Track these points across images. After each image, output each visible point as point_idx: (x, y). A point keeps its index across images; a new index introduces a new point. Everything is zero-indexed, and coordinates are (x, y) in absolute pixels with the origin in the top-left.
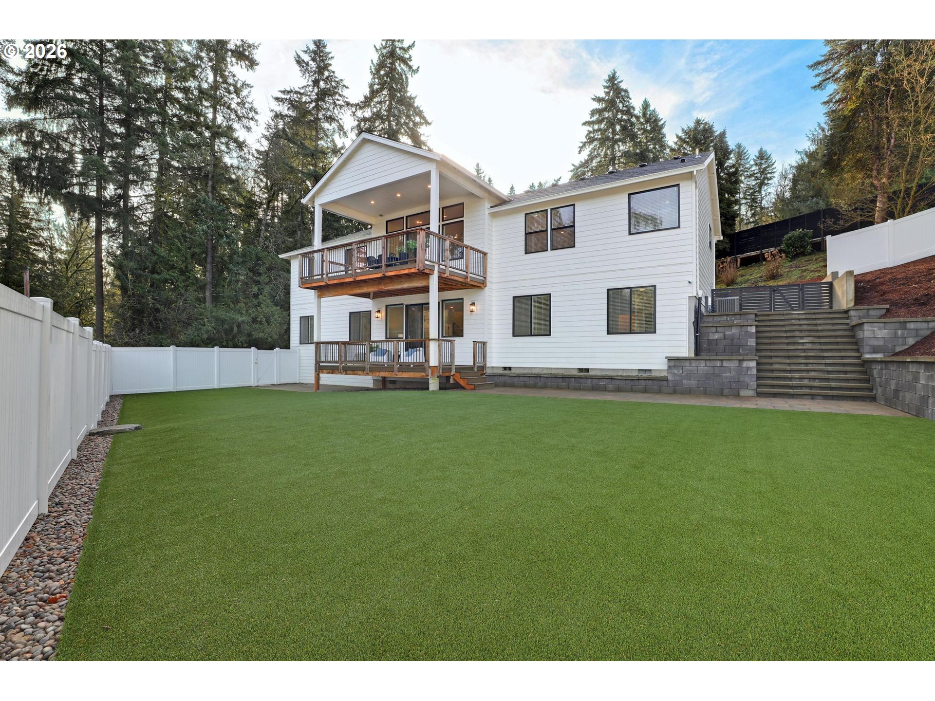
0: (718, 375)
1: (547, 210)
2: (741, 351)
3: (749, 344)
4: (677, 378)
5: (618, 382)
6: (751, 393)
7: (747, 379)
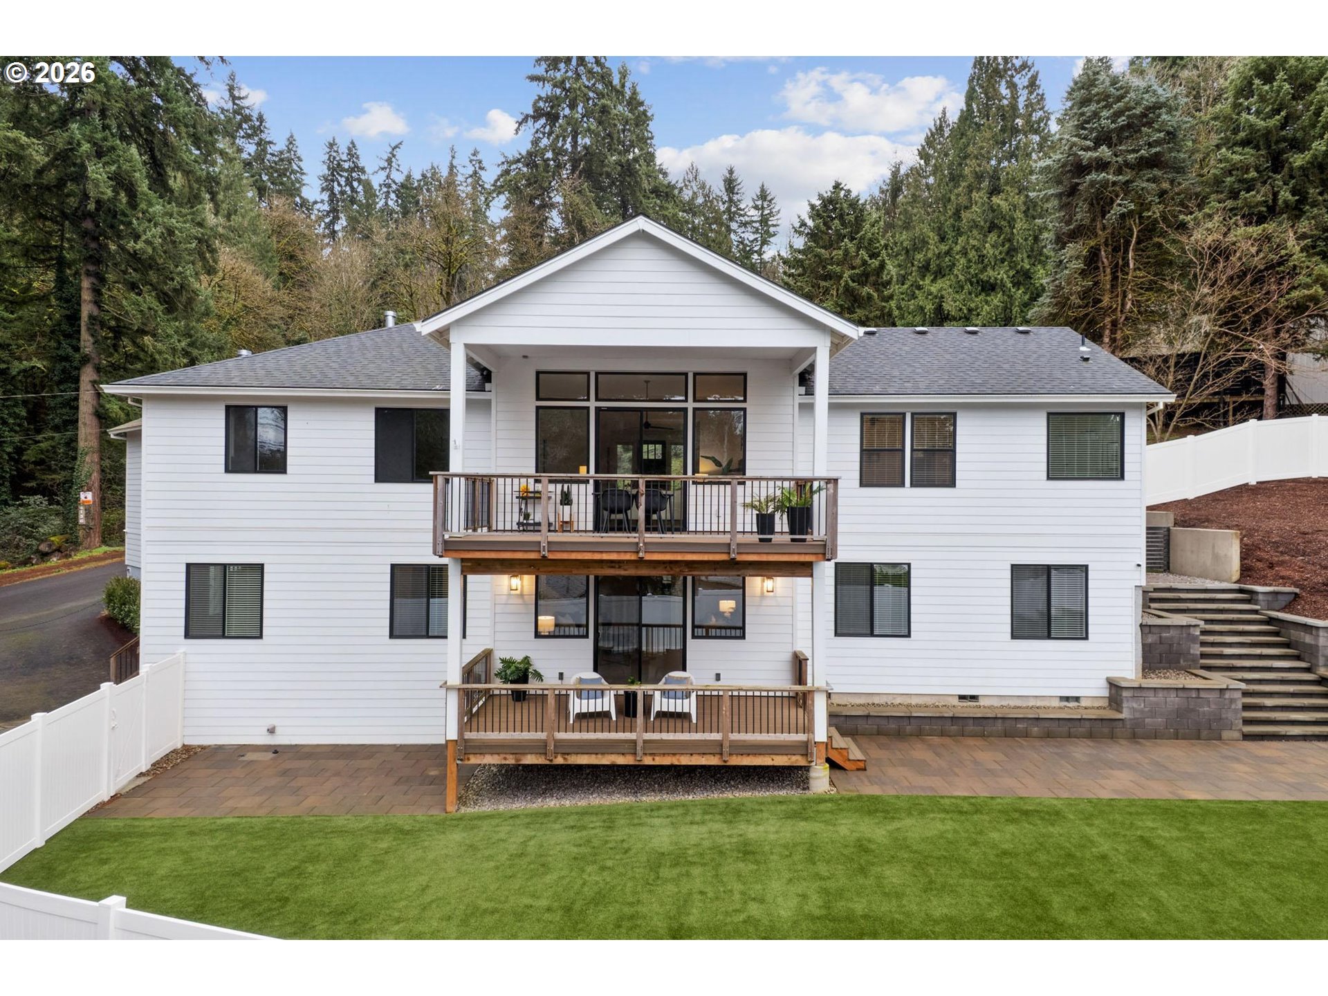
0: (1193, 710)
1: (904, 414)
2: (1182, 661)
3: (1192, 651)
4: (1138, 715)
5: (1047, 724)
6: (1237, 735)
7: (1230, 715)
